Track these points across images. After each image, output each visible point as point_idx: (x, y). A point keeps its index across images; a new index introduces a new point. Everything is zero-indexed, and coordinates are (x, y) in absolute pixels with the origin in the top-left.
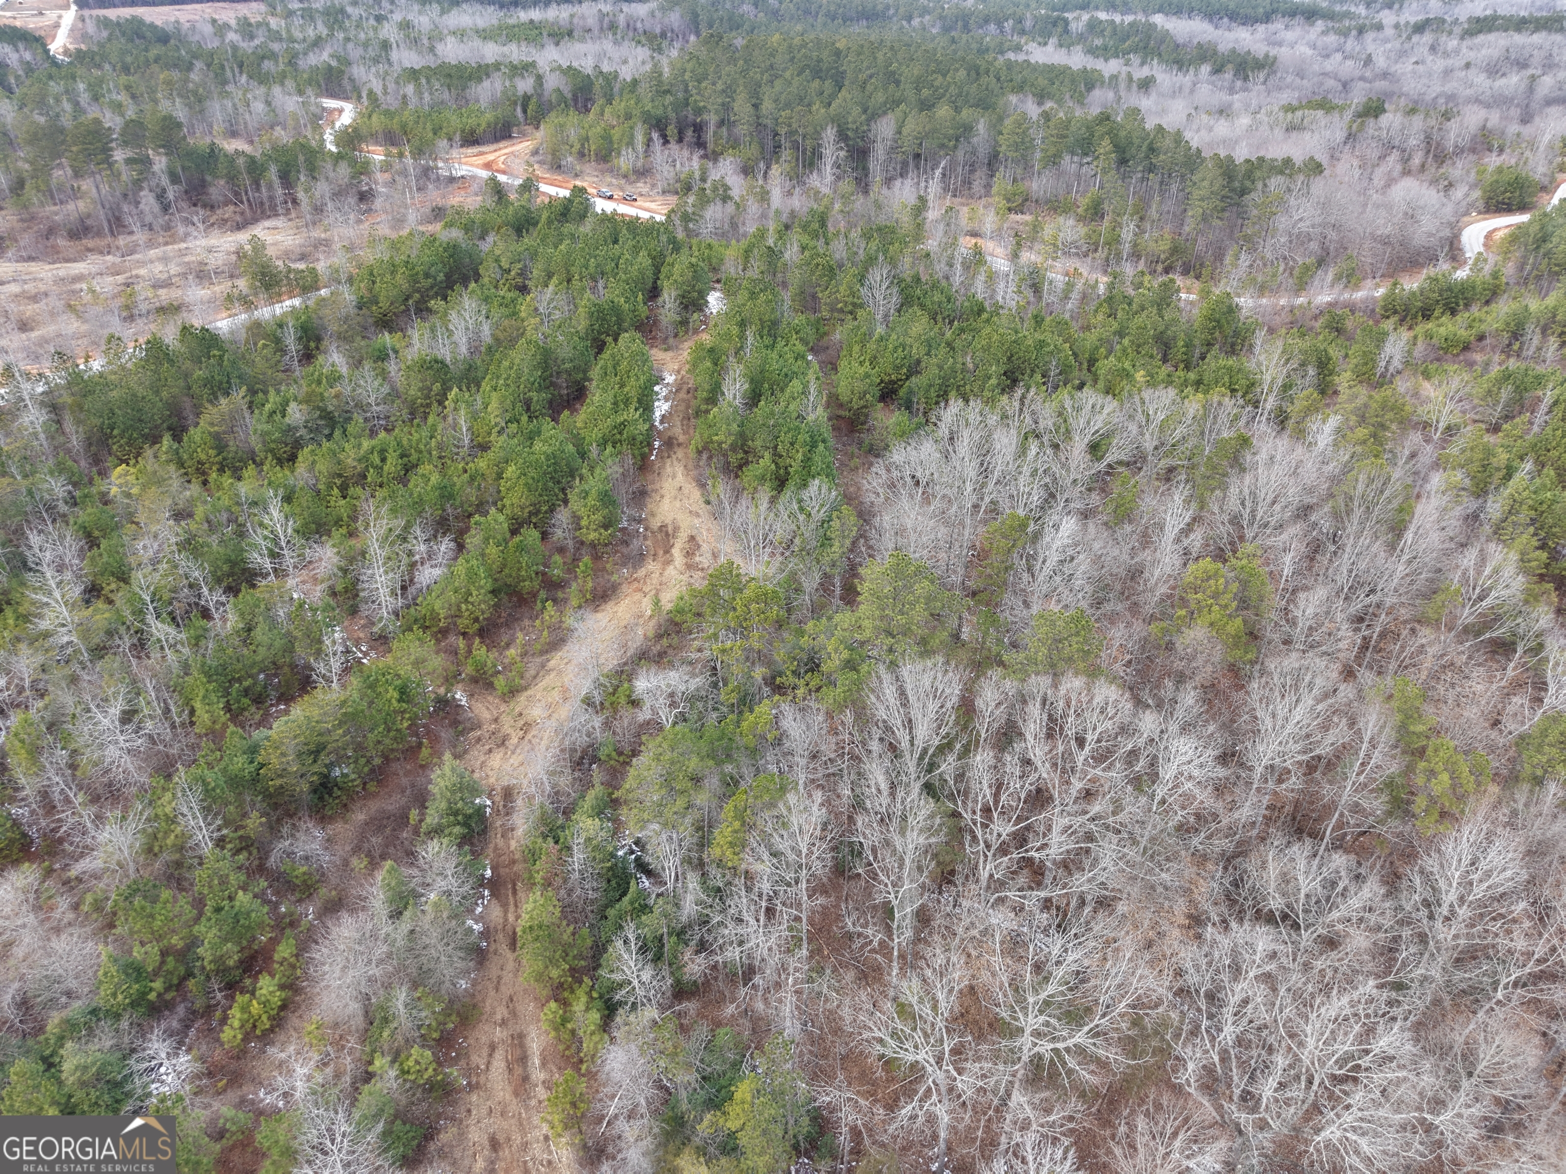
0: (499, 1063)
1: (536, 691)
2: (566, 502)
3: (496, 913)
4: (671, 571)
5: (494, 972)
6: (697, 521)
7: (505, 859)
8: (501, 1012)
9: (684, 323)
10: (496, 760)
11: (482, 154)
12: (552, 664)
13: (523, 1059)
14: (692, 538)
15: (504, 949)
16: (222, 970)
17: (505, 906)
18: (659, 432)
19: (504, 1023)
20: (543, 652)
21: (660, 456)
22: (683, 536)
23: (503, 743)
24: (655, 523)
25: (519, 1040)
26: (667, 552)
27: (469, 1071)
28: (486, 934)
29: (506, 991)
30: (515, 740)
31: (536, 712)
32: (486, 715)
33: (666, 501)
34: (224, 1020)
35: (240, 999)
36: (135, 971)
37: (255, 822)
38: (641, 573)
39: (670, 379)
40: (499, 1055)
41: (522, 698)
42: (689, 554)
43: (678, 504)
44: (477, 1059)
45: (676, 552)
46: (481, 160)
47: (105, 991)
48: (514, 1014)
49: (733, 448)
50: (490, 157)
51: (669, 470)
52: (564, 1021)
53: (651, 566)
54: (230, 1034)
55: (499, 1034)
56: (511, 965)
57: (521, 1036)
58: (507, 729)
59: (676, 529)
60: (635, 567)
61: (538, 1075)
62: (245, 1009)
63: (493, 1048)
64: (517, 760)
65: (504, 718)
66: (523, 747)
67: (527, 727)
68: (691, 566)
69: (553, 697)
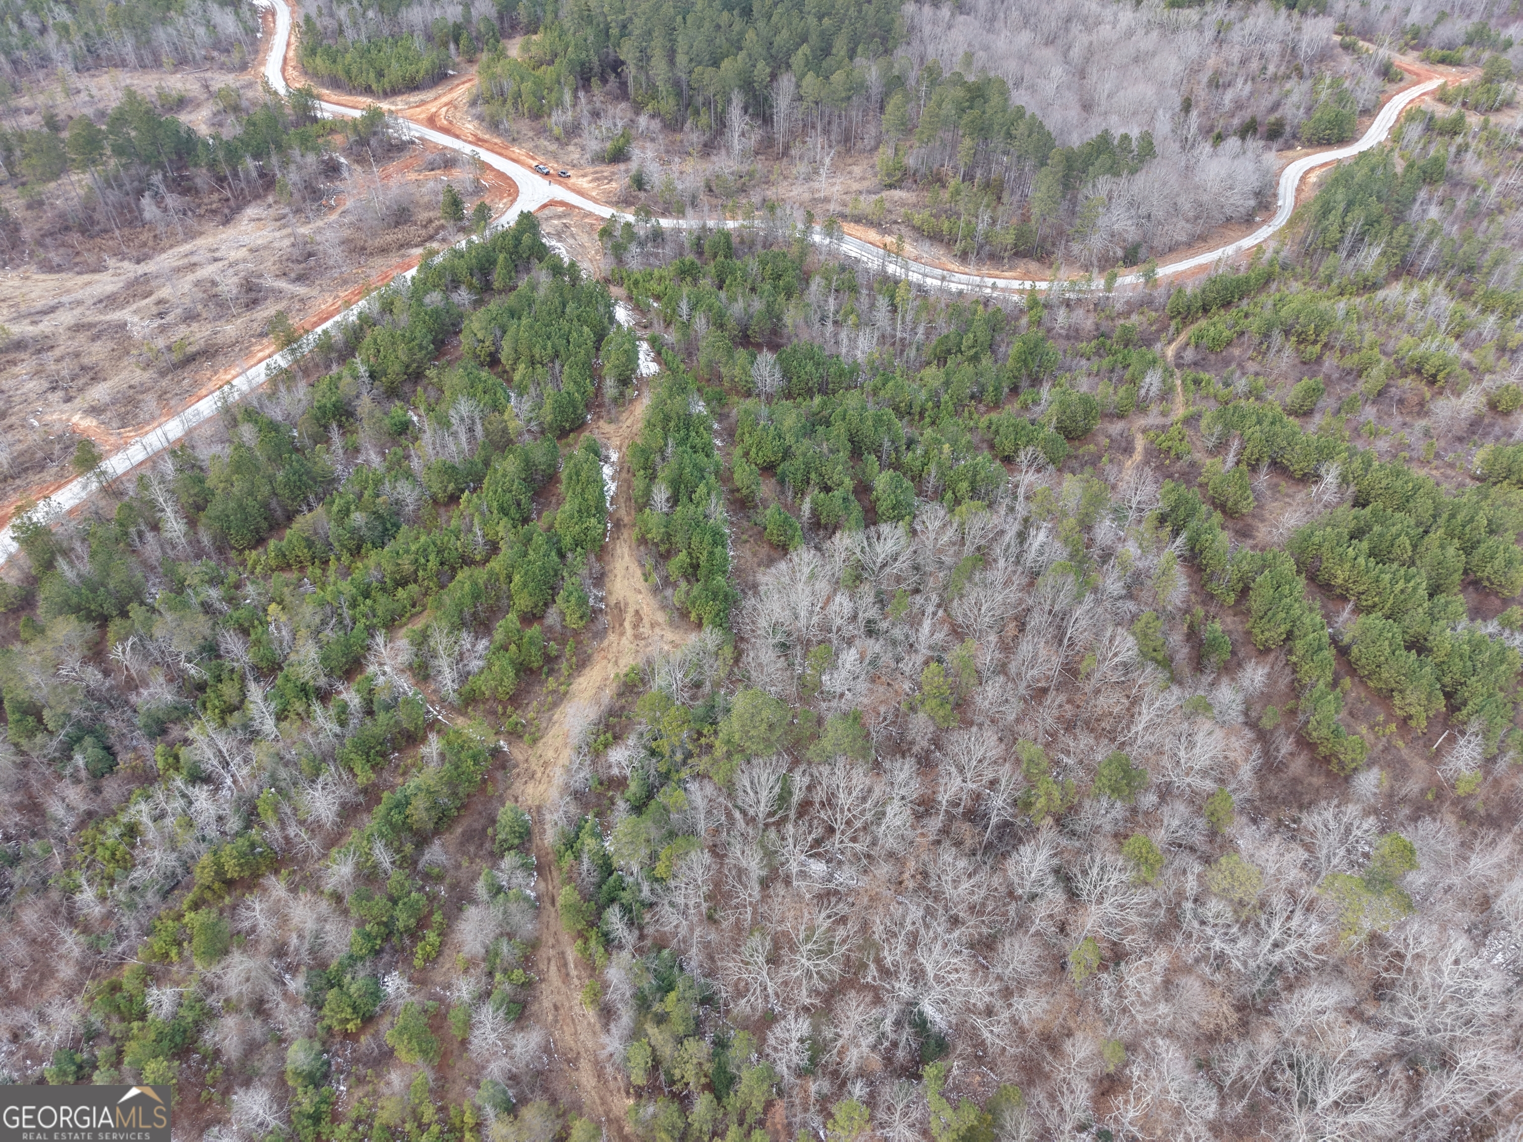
0: (553, 968)
1: (548, 739)
2: (554, 601)
3: (542, 886)
4: (624, 641)
5: (545, 919)
6: (640, 597)
7: (543, 852)
8: (551, 941)
9: (622, 394)
10: (530, 789)
11: (423, 103)
12: (556, 717)
13: (565, 965)
14: (637, 612)
15: (548, 906)
16: (407, 929)
17: (546, 880)
18: (611, 514)
19: (553, 947)
20: (549, 710)
21: (613, 539)
22: (631, 611)
23: (532, 777)
24: (612, 601)
25: (562, 955)
26: (621, 625)
27: (539, 972)
28: (538, 898)
29: (553, 929)
30: (539, 775)
31: (550, 754)
32: (520, 757)
33: (619, 579)
34: (413, 954)
35: (420, 944)
36: (368, 936)
37: (409, 848)
38: (606, 643)
39: (614, 457)
40: (553, 963)
41: (540, 744)
42: (635, 626)
43: (626, 582)
44: (543, 966)
45: (627, 624)
46: (422, 113)
47: (356, 948)
48: (558, 941)
49: (662, 541)
50: (432, 108)
51: (619, 551)
52: (586, 949)
53: (612, 637)
54: (418, 962)
55: (552, 952)
56: (553, 915)
57: (563, 953)
58: (534, 767)
59: (626, 604)
60: (602, 639)
61: (574, 973)
62: (423, 949)
63: (549, 960)
64: (542, 788)
65: (531, 759)
66: (545, 779)
67: (546, 765)
68: (637, 637)
69: (559, 742)
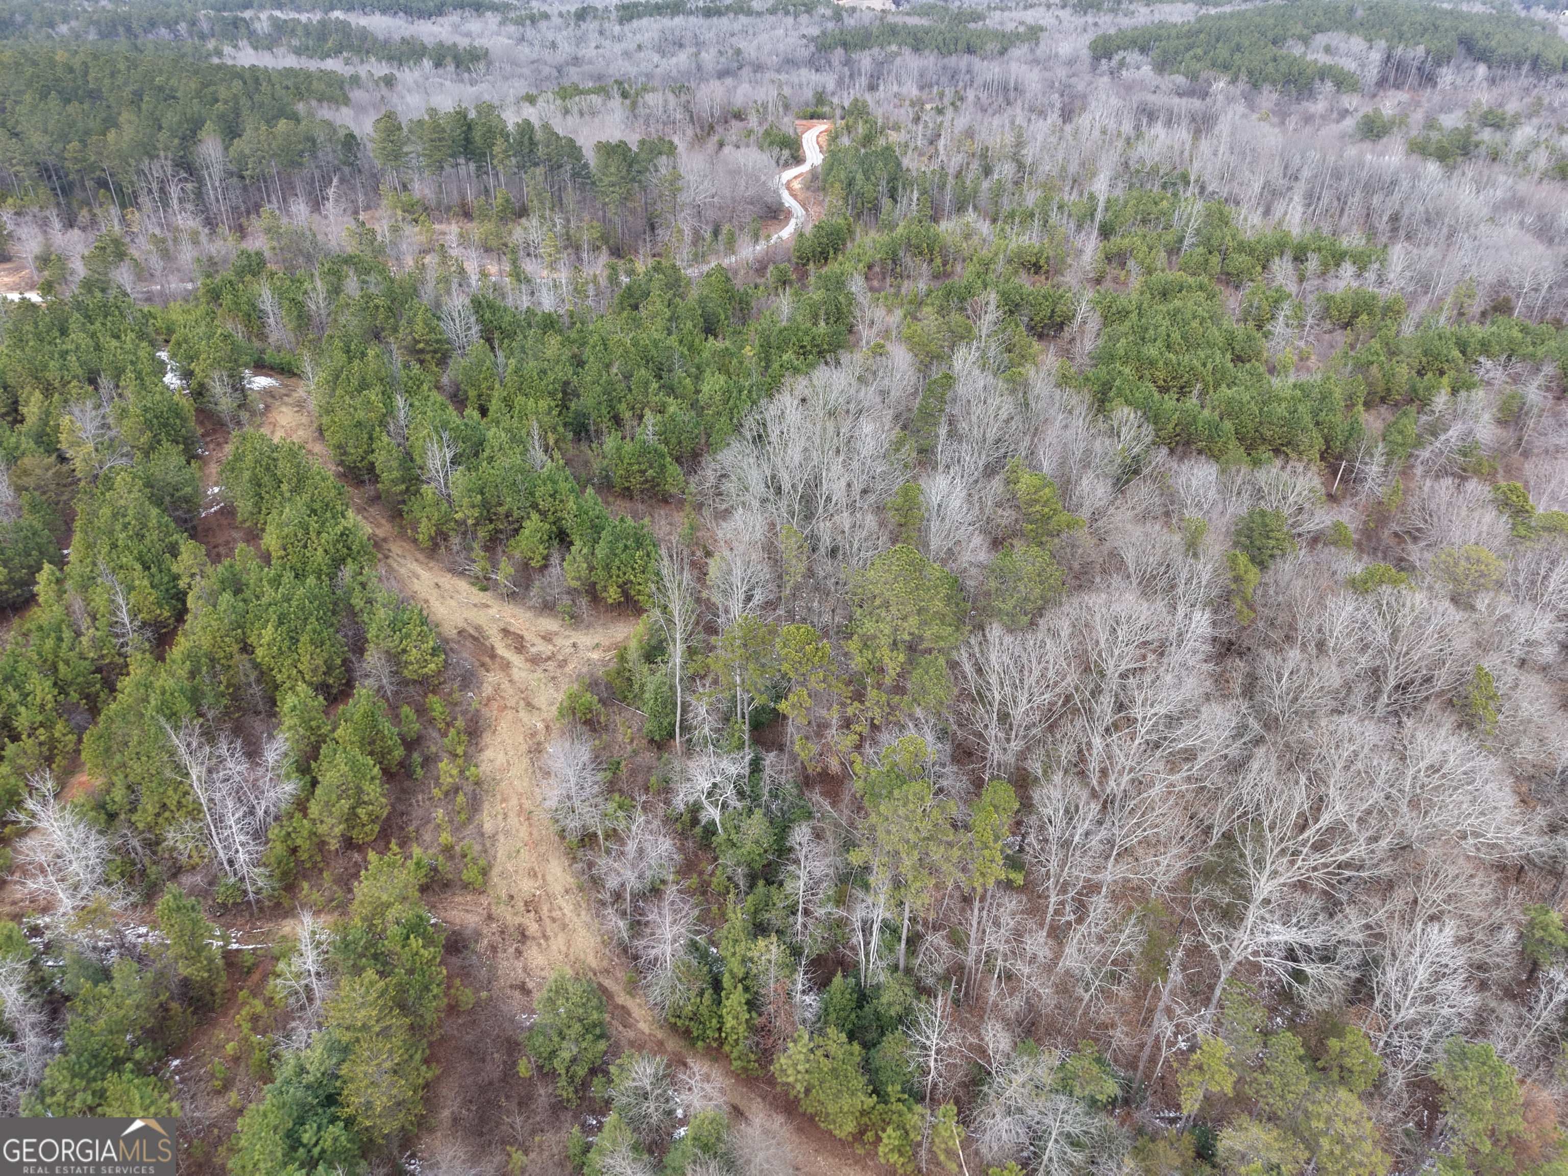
1: (503, 864)
4: (517, 674)
6: (493, 612)
10: (535, 957)
12: (487, 827)
14: (506, 632)
20: (469, 819)
22: (493, 633)
23: (524, 937)
24: (450, 631)
26: (493, 656)
30: (533, 928)
31: (527, 886)
32: (474, 919)
33: (435, 603)
38: (488, 688)
41: (494, 880)
42: (519, 649)
43: (451, 603)
45: (501, 650)
53: (492, 677)
58: (512, 920)
59: (478, 628)
60: (477, 686)
64: (558, 943)
65: (497, 911)
66: (550, 928)
67: (531, 905)
68: (535, 660)
69: (526, 859)
